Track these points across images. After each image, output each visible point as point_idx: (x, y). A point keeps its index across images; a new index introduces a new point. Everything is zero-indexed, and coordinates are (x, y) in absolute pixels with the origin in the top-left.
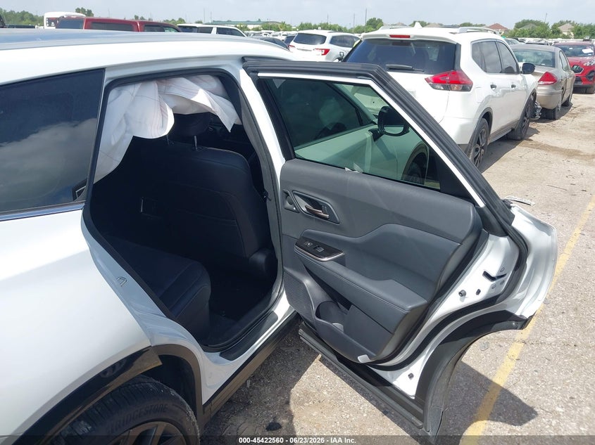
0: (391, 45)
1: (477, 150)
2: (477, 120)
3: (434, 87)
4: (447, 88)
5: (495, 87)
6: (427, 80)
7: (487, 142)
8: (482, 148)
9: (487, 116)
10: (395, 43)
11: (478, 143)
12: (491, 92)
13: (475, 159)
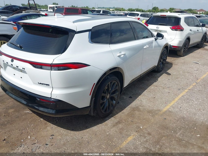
0: (160, 18)
1: (184, 49)
2: (185, 40)
3: (172, 30)
4: (176, 30)
5: (191, 30)
6: (170, 28)
7: (188, 47)
8: (187, 48)
9: (188, 39)
10: (162, 17)
11: (185, 46)
12: (190, 32)
13: (184, 51)
